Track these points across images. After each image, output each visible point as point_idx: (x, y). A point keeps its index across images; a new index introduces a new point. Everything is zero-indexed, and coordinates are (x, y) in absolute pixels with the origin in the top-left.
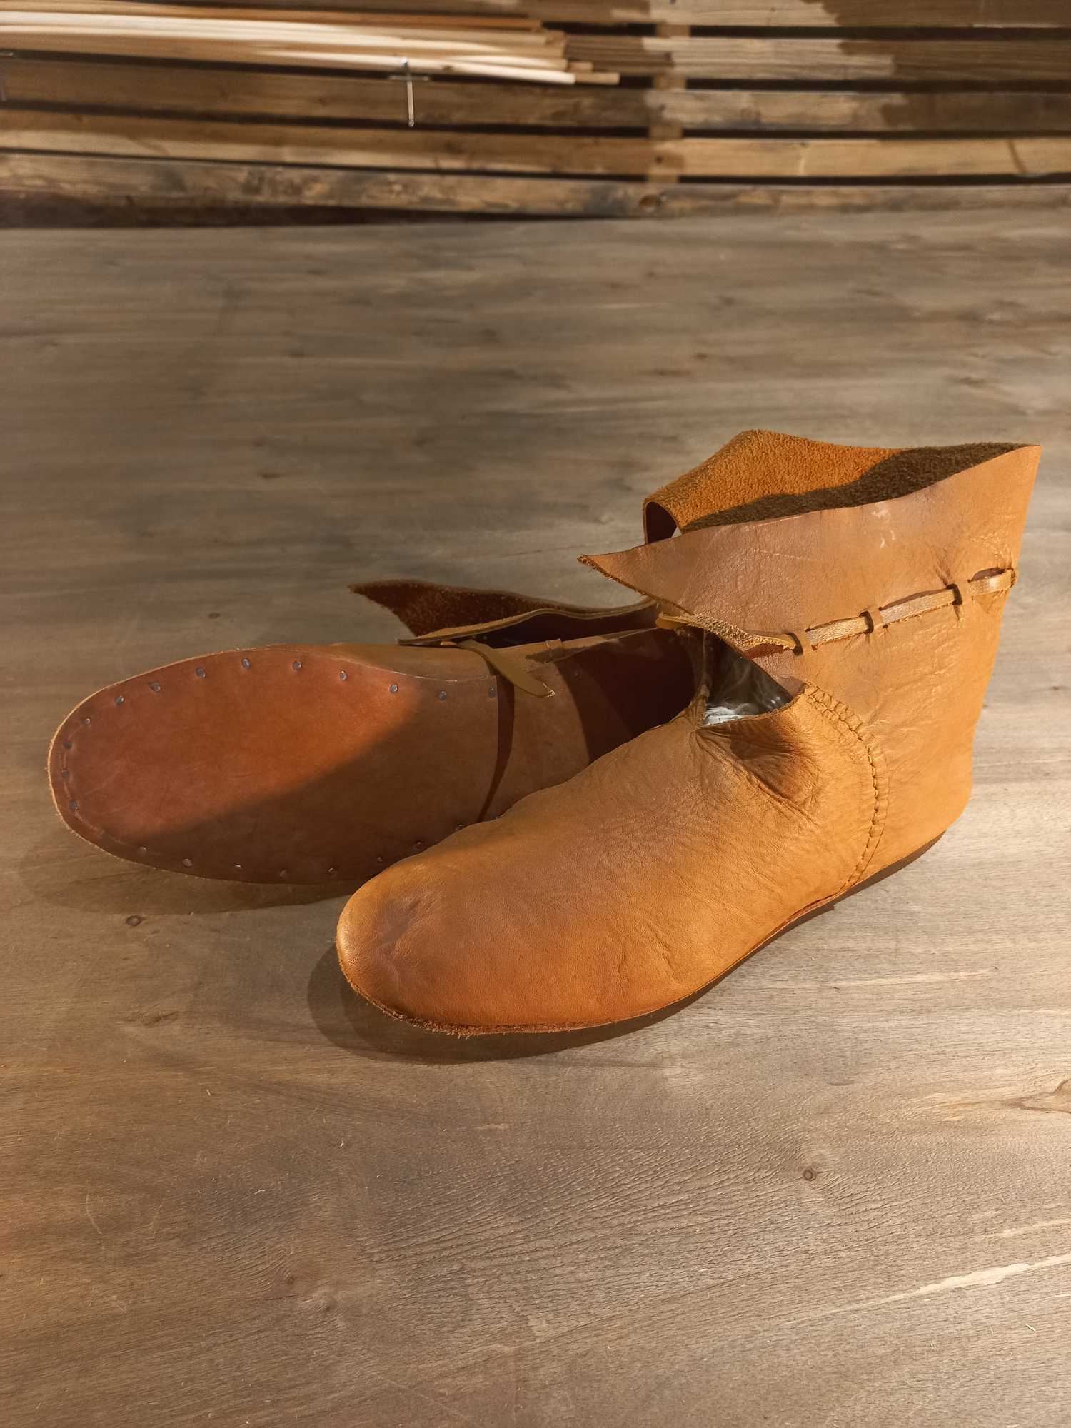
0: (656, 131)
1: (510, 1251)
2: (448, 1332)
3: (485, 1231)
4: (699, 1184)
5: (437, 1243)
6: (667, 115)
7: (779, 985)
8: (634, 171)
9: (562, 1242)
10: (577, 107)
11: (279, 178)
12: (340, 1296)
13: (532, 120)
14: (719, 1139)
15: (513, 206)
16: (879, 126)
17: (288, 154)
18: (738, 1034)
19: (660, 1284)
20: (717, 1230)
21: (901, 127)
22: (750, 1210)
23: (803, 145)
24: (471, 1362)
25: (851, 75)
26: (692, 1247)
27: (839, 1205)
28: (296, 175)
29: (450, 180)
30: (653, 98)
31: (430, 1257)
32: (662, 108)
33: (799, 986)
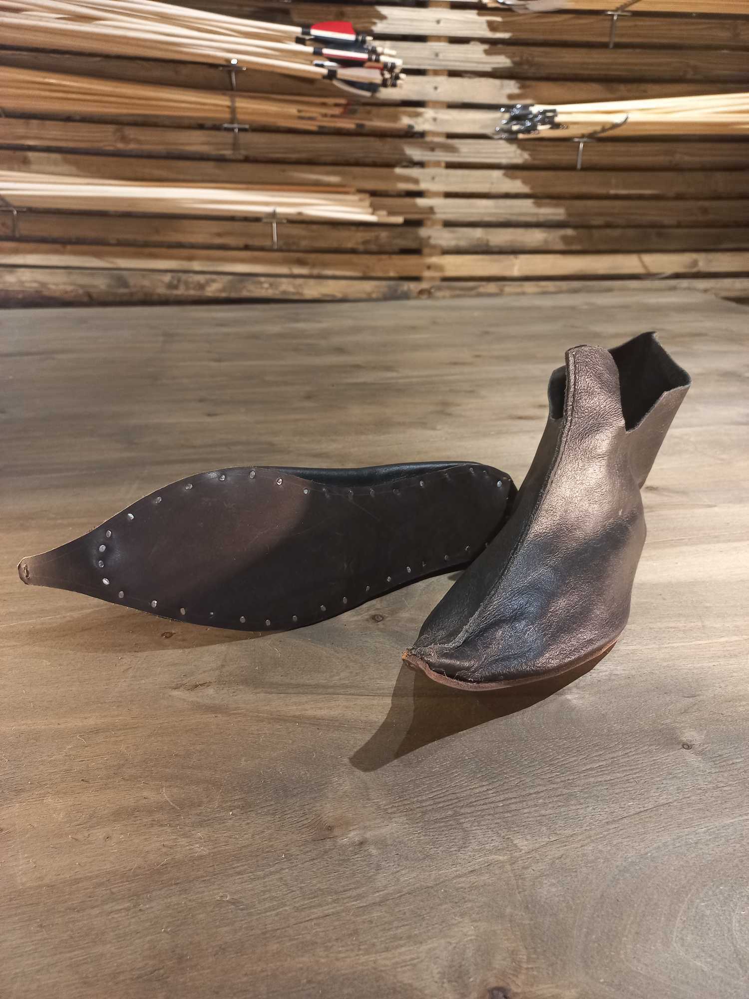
0: (426, 251)
1: (487, 801)
2: (455, 850)
3: (465, 791)
4: (611, 756)
5: (433, 800)
6: (432, 242)
7: (631, 648)
8: (414, 274)
9: (524, 793)
10: (377, 238)
11: (190, 280)
12: (369, 835)
13: (350, 245)
14: (617, 730)
15: (339, 296)
16: (561, 246)
17: (196, 266)
18: (611, 674)
19: (602, 813)
20: (632, 780)
21: (574, 247)
22: (652, 768)
23: (516, 258)
24: (477, 867)
25: (542, 219)
26: (617, 791)
27: (714, 761)
28: (201, 278)
29: (299, 281)
30: (423, 232)
31: (430, 808)
32: (429, 238)
33: (645, 647)
